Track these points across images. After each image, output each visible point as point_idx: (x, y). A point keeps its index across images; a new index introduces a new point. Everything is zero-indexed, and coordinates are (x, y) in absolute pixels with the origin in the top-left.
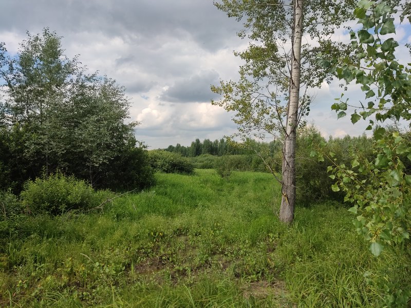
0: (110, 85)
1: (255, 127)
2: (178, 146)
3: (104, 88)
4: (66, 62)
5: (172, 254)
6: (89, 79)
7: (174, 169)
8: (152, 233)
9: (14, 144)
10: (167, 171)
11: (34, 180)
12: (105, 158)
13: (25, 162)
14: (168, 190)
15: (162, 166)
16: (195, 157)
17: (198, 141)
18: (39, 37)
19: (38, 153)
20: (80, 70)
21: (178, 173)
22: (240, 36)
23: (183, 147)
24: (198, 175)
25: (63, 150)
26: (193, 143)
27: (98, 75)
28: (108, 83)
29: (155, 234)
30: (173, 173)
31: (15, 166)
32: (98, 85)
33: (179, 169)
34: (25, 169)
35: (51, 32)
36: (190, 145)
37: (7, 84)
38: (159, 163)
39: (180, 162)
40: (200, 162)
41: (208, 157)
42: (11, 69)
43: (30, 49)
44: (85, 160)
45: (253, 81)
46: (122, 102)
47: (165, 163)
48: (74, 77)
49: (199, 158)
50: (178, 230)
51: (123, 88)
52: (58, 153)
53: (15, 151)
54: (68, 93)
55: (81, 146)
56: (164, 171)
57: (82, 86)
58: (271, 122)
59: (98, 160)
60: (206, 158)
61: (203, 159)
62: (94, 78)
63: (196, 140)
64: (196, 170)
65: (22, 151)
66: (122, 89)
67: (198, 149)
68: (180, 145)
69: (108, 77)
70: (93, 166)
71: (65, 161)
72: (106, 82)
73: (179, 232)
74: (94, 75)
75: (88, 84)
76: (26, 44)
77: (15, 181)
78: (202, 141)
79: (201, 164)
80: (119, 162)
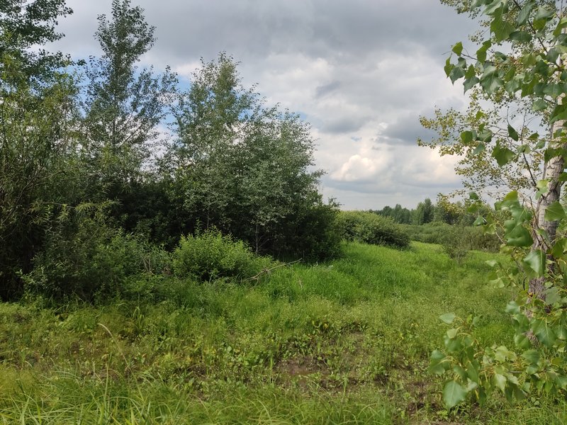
0: (292, 122)
1: (491, 181)
2: (398, 208)
3: (284, 125)
4: (243, 93)
5: (333, 355)
6: (267, 114)
7: (379, 240)
8: (313, 323)
9: (173, 193)
10: (369, 242)
11: (186, 236)
12: (275, 216)
13: (185, 214)
14: (357, 267)
15: (363, 234)
16: (422, 225)
17: (428, 202)
18: (214, 64)
19: (199, 204)
20: (258, 103)
21: (384, 246)
22: (474, 40)
23: (405, 209)
24: (415, 250)
25: (225, 204)
26: (420, 205)
27: (279, 109)
28: (290, 120)
29: (317, 323)
30: (378, 244)
31: (174, 218)
32: (277, 122)
33: (386, 240)
34: (184, 223)
35: (227, 56)
36: (415, 208)
37: (177, 122)
38: (358, 230)
39: (389, 230)
40: (427, 233)
41: (440, 227)
42: (182, 104)
43: (203, 79)
44: (251, 216)
45: (492, 109)
46: (305, 143)
47: (367, 229)
48: (250, 112)
49: (426, 227)
50: (354, 323)
51: (308, 125)
52: (219, 205)
53: (174, 201)
54: (242, 133)
55: (247, 199)
56: (365, 240)
57: (258, 124)
58: (520, 174)
59: (265, 217)
60: (438, 227)
61: (433, 229)
62: (274, 113)
63: (426, 201)
64: (414, 244)
65: (182, 201)
66: (307, 127)
67: (426, 213)
68: (400, 206)
69: (290, 112)
70: (259, 224)
71: (228, 216)
72: (287, 118)
73: (355, 327)
74: (274, 110)
75: (266, 120)
76: (198, 73)
77: (172, 237)
78: (434, 203)
79: (428, 236)
80: (293, 223)
